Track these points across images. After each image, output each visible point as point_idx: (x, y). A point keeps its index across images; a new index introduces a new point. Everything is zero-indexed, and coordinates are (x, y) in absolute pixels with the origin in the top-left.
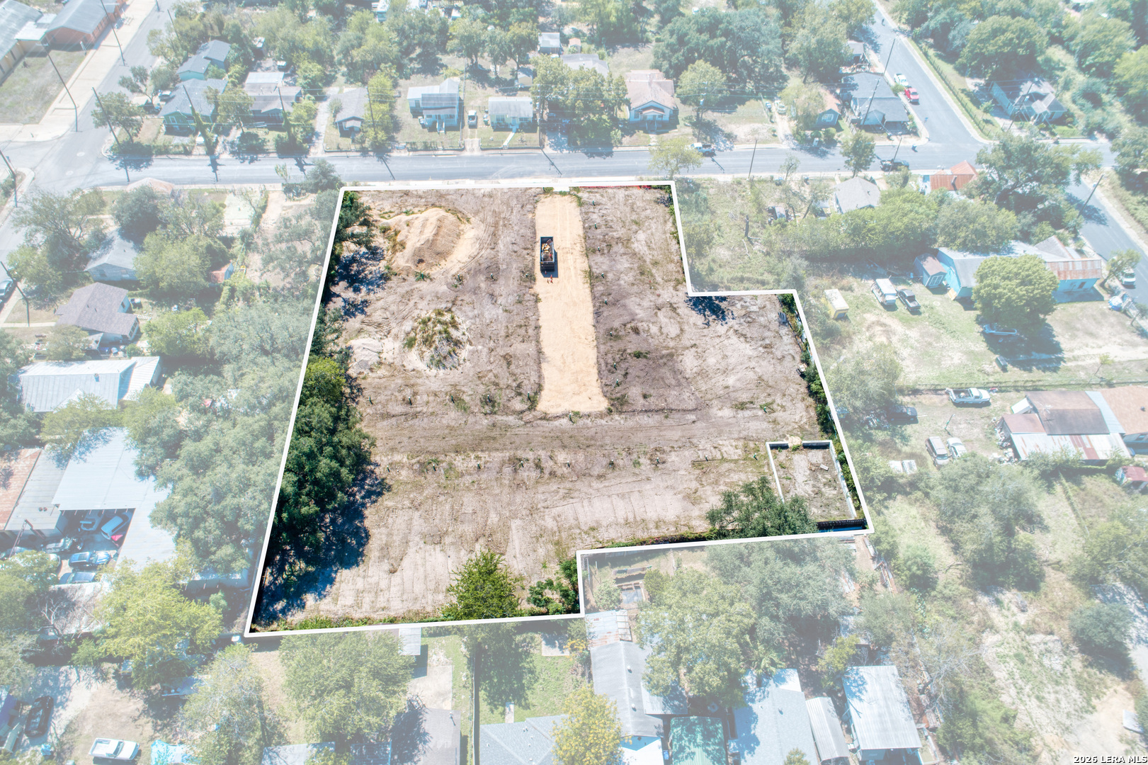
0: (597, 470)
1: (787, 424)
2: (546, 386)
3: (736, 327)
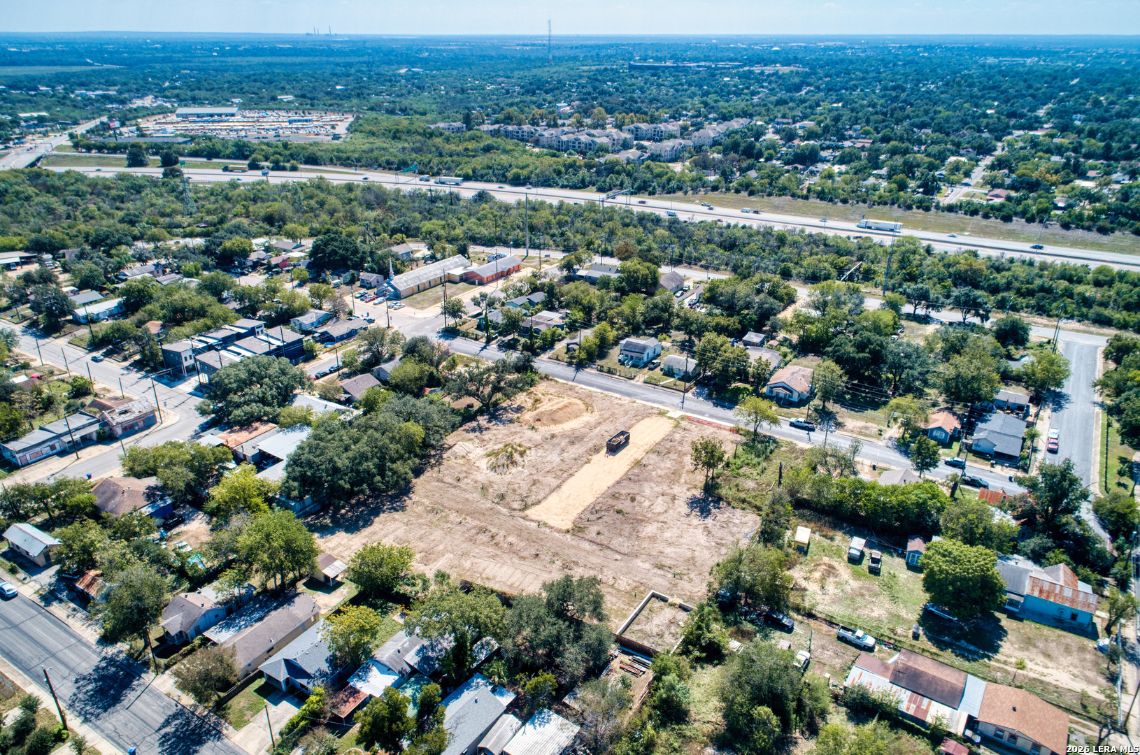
0: (525, 554)
1: (682, 589)
2: (544, 504)
3: (710, 525)
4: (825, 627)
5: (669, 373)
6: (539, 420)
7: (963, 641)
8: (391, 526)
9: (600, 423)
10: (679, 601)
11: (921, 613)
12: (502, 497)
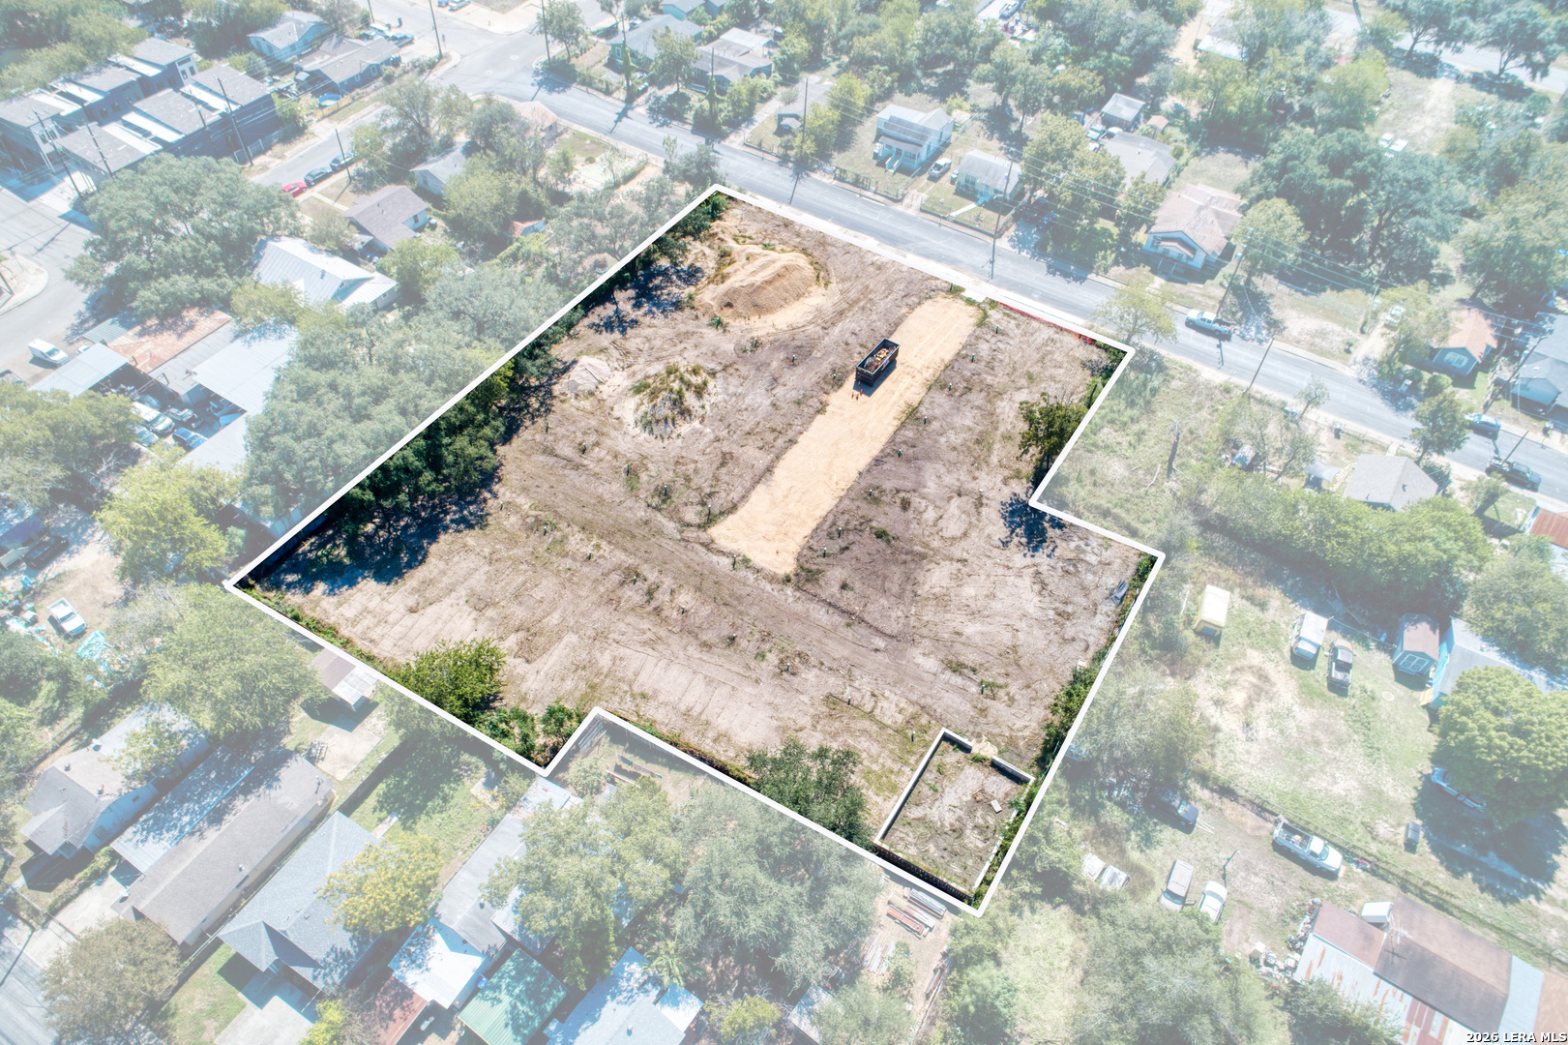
0: (708, 636)
1: (996, 723)
2: (742, 512)
3: (1043, 569)
4: (1250, 819)
5: (967, 190)
6: (729, 305)
7: (1492, 854)
8: (463, 564)
9: (841, 313)
10: (989, 751)
11: (1419, 785)
12: (665, 494)
